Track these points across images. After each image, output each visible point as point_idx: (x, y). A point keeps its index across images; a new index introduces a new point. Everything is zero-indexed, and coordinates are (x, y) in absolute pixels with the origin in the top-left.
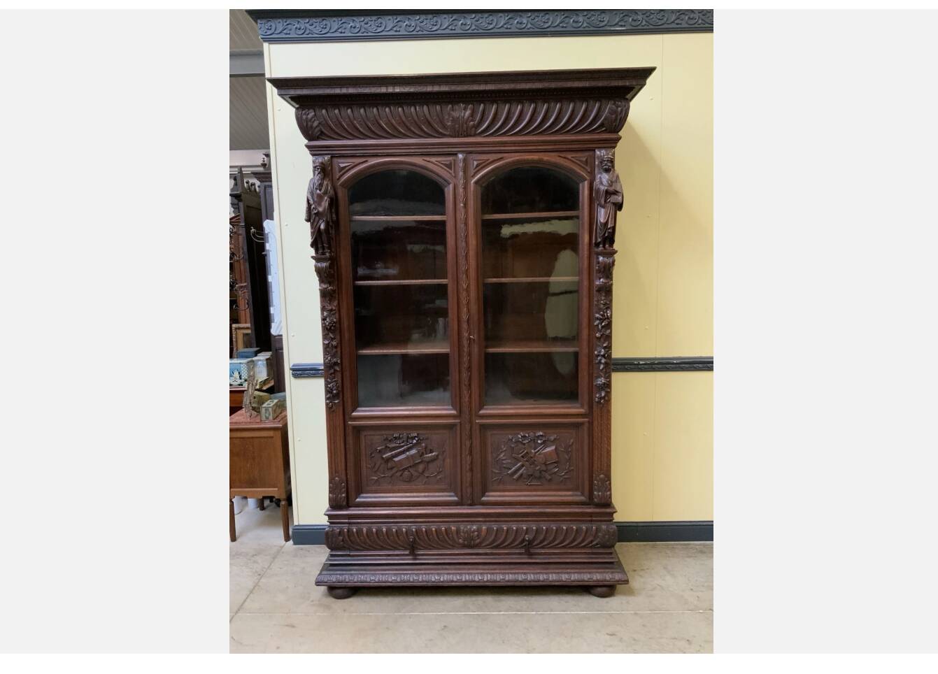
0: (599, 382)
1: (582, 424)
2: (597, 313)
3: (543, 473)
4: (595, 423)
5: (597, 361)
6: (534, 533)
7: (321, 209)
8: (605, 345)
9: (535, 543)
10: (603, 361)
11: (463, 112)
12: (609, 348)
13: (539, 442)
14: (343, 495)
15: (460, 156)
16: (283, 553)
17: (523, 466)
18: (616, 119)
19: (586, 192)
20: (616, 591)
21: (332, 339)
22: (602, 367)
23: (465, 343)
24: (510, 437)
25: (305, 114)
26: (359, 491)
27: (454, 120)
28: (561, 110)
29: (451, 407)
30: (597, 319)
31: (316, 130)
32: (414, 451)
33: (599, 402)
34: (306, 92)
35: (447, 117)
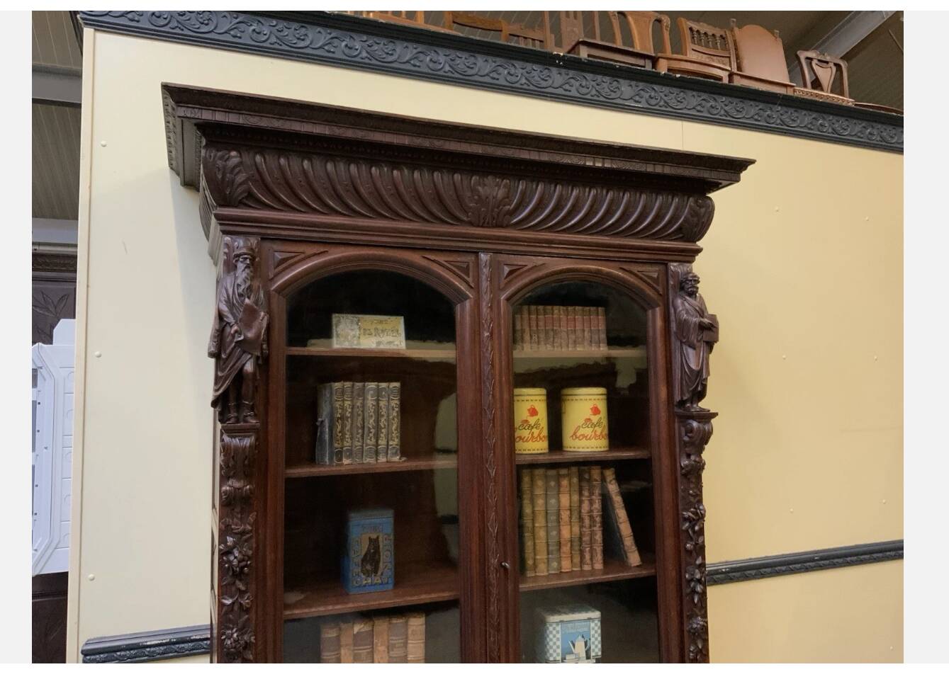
0: (695, 626)
2: (687, 510)
5: (689, 590)
7: (250, 335)
8: (698, 562)
10: (698, 589)
11: (494, 188)
12: (704, 566)
15: (484, 257)
18: (697, 224)
19: (659, 323)
21: (242, 593)
22: (696, 599)
23: (493, 577)
25: (221, 158)
27: (482, 201)
30: (686, 519)
31: (239, 190)
34: (219, 117)
35: (469, 194)
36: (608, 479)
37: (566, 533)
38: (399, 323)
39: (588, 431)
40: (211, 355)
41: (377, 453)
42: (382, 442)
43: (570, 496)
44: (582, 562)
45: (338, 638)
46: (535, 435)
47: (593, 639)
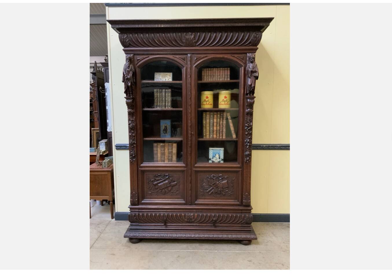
0: (246, 154)
1: (239, 171)
2: (246, 124)
3: (222, 192)
4: (244, 171)
5: (246, 145)
6: (217, 217)
7: (129, 77)
8: (249, 138)
9: (218, 222)
10: (248, 144)
11: (190, 36)
12: (251, 139)
13: (220, 178)
14: (137, 199)
15: (189, 55)
16: (111, 223)
17: (213, 188)
18: (256, 41)
19: (243, 72)
20: (252, 243)
21: (133, 133)
22: (248, 147)
23: (190, 135)
24: (208, 176)
25: (123, 36)
26: (143, 198)
27: (187, 40)
28: (232, 36)
29: (183, 163)
30: (246, 126)
31: (127, 43)
32: (167, 182)
33: (246, 162)
34: (123, 26)
35: (183, 38)
36: (228, 116)
37: (215, 128)
38: (171, 74)
39: (223, 103)
40: (123, 82)
41: (165, 106)
42: (167, 104)
43: (217, 119)
44: (220, 136)
45: (157, 145)
46: (208, 103)
47: (221, 155)
